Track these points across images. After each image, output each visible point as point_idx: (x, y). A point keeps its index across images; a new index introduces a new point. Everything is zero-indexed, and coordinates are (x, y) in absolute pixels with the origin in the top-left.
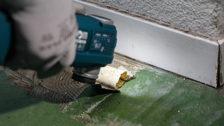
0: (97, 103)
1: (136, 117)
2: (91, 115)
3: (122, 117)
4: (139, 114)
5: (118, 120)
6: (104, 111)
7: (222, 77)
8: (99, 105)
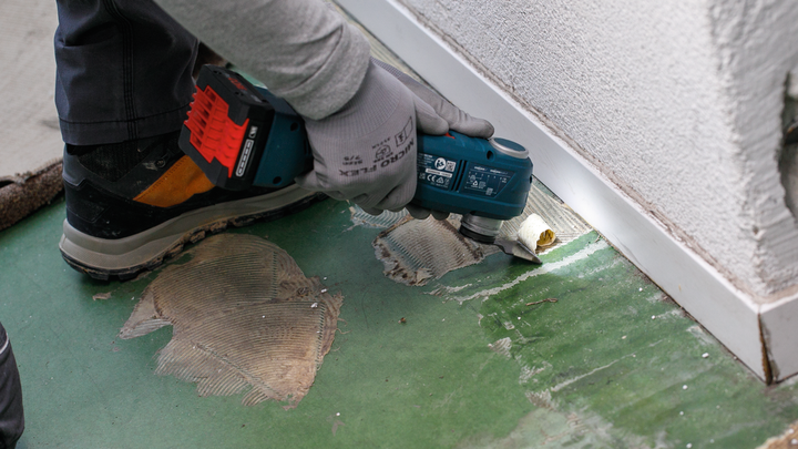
0: (577, 378)
1: (615, 411)
2: (554, 395)
3: (597, 408)
4: (622, 406)
5: (586, 411)
6: (576, 392)
7: (776, 366)
8: (577, 382)
